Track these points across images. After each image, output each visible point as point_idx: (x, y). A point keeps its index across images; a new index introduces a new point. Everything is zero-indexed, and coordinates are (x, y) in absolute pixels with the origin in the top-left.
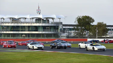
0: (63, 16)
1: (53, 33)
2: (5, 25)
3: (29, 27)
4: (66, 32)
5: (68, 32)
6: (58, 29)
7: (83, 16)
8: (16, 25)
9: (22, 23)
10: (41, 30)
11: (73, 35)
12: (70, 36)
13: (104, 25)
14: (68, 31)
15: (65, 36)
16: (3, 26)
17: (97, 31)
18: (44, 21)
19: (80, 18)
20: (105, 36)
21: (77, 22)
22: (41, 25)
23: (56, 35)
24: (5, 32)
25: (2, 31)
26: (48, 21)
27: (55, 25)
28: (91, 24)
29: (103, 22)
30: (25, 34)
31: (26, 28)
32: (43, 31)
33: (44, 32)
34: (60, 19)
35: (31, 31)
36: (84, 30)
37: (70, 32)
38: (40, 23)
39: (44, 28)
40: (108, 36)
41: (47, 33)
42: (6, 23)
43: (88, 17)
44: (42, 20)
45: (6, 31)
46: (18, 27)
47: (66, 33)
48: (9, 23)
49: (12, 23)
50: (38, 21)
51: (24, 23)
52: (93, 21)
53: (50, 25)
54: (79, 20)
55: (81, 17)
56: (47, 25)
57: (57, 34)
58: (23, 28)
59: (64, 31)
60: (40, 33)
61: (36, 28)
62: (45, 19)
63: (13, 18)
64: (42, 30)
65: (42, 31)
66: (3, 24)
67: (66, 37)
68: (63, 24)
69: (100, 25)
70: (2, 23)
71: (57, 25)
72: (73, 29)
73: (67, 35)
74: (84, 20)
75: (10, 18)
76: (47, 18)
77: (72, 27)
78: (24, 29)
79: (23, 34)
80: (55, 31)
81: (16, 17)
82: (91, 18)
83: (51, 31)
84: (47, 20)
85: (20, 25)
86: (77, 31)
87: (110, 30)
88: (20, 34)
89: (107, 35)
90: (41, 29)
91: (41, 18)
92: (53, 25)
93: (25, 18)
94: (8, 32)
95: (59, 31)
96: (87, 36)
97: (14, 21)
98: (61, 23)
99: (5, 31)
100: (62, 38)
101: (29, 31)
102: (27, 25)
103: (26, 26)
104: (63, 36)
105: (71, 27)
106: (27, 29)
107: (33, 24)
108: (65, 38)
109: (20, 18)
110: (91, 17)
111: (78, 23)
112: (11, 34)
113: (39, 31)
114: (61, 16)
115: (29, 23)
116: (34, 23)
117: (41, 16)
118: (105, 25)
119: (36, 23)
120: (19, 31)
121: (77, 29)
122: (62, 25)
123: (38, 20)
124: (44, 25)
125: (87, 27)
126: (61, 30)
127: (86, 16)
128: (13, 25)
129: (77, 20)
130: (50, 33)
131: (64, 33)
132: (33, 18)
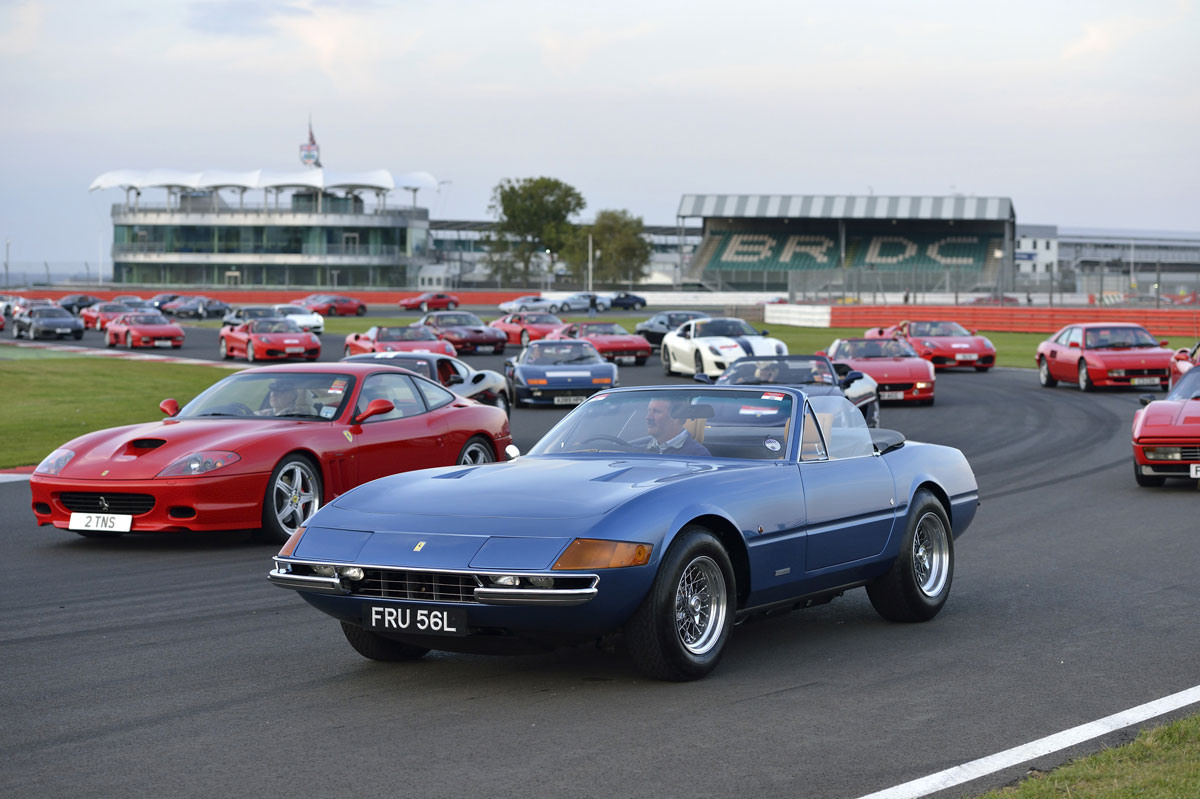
0: (432, 180)
1: (375, 261)
2: (141, 219)
3: (258, 231)
4: (448, 260)
5: (461, 261)
6: (403, 242)
7: (531, 180)
8: (193, 220)
9: (223, 210)
10: (317, 245)
11: (481, 272)
12: (467, 277)
13: (629, 224)
14: (456, 255)
15: (439, 281)
16: (131, 227)
17: (591, 252)
18: (334, 204)
19: (512, 189)
21: (500, 210)
22: (314, 220)
23: (394, 275)
24: (141, 258)
25: (132, 250)
26: (357, 200)
27: (388, 222)
28: (573, 219)
29: (624, 212)
30: (240, 267)
31: (243, 235)
32: (330, 252)
33: (331, 260)
34: (415, 190)
35: (268, 252)
36: (535, 248)
37: (467, 256)
38: (315, 211)
39: (331, 237)
41: (346, 260)
42: (146, 211)
43: (549, 185)
44: (324, 195)
45: (151, 250)
47: (446, 266)
48: (159, 211)
49: (182, 210)
50: (303, 203)
51: (232, 211)
52: (580, 203)
53: (365, 222)
54: (510, 198)
55: (522, 183)
56: (347, 220)
57: (397, 267)
58: (231, 238)
59: (438, 252)
60: (315, 260)
61: (294, 238)
62: (341, 194)
63: (183, 188)
64: (325, 245)
65: (320, 253)
66: (131, 216)
67: (447, 284)
68: (432, 218)
69: (612, 225)
70: (132, 210)
71: (399, 223)
72: (478, 245)
73: (449, 276)
74: (531, 197)
75: (169, 187)
76: (351, 188)
77: (474, 235)
78: (231, 244)
79: (227, 267)
80: (390, 253)
81: (196, 181)
82: (569, 191)
83: (367, 252)
84: (352, 199)
85: (213, 220)
86: (495, 257)
87: (664, 248)
88: (213, 265)
90: (316, 243)
91: (319, 189)
92: (376, 222)
93: (244, 189)
94: (154, 258)
95: (409, 253)
97: (189, 205)
98: (423, 214)
99: (141, 250)
100: (427, 288)
101: (257, 250)
102: (251, 220)
103: (247, 228)
104: (423, 280)
105: (465, 235)
106: (251, 244)
107: (277, 216)
108: (440, 288)
109: (217, 188)
111: (505, 212)
112: (172, 266)
113: (308, 253)
114: (424, 178)
115: (257, 212)
116: (282, 212)
117: (316, 179)
118: (638, 227)
119: (295, 210)
120: (210, 251)
121: (502, 246)
122: (426, 225)
123: (307, 197)
124: (332, 220)
125: (550, 230)
126: (421, 251)
127: (542, 179)
128: (179, 220)
129: (499, 197)
130: (362, 260)
131: (439, 261)
132: (279, 188)
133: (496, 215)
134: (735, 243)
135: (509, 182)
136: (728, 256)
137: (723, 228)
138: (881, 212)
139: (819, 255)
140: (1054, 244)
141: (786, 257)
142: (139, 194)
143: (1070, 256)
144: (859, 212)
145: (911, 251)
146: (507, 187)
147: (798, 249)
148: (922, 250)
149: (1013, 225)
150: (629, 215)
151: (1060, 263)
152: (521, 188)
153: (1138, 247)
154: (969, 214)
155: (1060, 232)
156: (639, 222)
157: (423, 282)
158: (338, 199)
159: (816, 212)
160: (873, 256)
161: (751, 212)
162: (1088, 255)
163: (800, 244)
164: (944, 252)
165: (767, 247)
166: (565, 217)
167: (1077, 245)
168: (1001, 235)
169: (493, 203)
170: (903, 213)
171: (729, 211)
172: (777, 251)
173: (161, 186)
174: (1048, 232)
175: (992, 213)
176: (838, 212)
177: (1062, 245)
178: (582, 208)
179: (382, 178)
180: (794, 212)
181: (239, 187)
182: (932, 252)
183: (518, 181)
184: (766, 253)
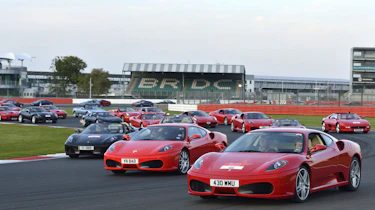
0: (29, 56)
1: (8, 87)
5: (38, 87)
6: (18, 80)
7: (67, 57)
11: (46, 91)
12: (41, 93)
13: (103, 74)
14: (37, 84)
15: (31, 94)
17: (91, 85)
19: (60, 60)
23: (15, 92)
27: (12, 72)
28: (81, 71)
34: (22, 60)
36: (67, 82)
37: (41, 85)
40: (113, 95)
47: (33, 89)
52: (85, 66)
54: (59, 64)
55: (63, 58)
57: (16, 89)
59: (30, 83)
67: (34, 96)
68: (28, 70)
69: (97, 74)
71: (17, 72)
72: (45, 81)
73: (35, 92)
74: (67, 63)
77: (46, 77)
80: (13, 84)
82: (81, 61)
83: (4, 83)
86: (53, 85)
87: (117, 83)
89: (108, 93)
92: (8, 72)
95: (20, 84)
96: (73, 94)
98: (25, 69)
100: (27, 97)
108: (32, 97)
111: (56, 68)
114: (26, 55)
118: (107, 75)
121: (56, 81)
122: (26, 73)
126: (23, 82)
127: (71, 56)
129: (54, 63)
130: (3, 87)
131: (30, 87)
133: (53, 70)
134: (143, 81)
135: (59, 57)
136: (141, 86)
137: (138, 75)
138: (197, 70)
139: (174, 86)
140: (253, 82)
141: (162, 86)
143: (258, 86)
144: (190, 70)
145: (208, 84)
146: (58, 59)
147: (166, 83)
148: (212, 85)
149: (244, 75)
150: (103, 70)
151: (255, 89)
152: (63, 60)
153: (285, 83)
154: (230, 71)
155: (255, 77)
156: (107, 73)
157: (25, 95)
159: (174, 70)
160: (194, 86)
161: (150, 70)
162: (265, 86)
163: (167, 81)
164: (219, 85)
166: (79, 71)
167: (261, 82)
168: (241, 79)
169: (52, 66)
170: (206, 71)
171: (142, 69)
172: (159, 84)
175: (238, 71)
176: (182, 70)
177: (255, 82)
178: (85, 68)
179: (11, 56)
180: (166, 70)
182: (216, 85)
184: (155, 85)
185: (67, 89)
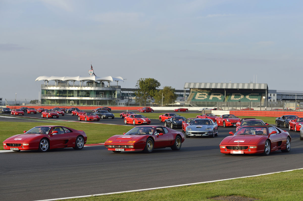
0: (122, 79)
1: (108, 99)
2: (49, 88)
3: (78, 91)
4: (125, 99)
5: (129, 99)
6: (115, 94)
7: (147, 79)
8: (62, 88)
9: (70, 86)
10: (93, 95)
11: (134, 102)
12: (130, 103)
13: (171, 90)
14: (127, 97)
15: (123, 104)
16: (46, 90)
17: (163, 97)
18: (97, 84)
19: (142, 81)
20: (172, 104)
21: (139, 86)
22: (93, 89)
24: (49, 98)
25: (46, 96)
26: (103, 84)
27: (111, 89)
28: (157, 88)
29: (170, 87)
30: (74, 100)
31: (75, 92)
32: (96, 97)
33: (97, 99)
34: (118, 81)
35: (81, 96)
38: (93, 86)
39: (97, 93)
41: (101, 99)
42: (50, 86)
43: (152, 80)
44: (95, 82)
46: (65, 91)
48: (53, 86)
51: (72, 86)
52: (159, 85)
53: (105, 89)
54: (142, 83)
55: (145, 80)
56: (101, 89)
58: (71, 93)
59: (122, 96)
60: (93, 99)
61: (88, 93)
62: (99, 82)
63: (59, 80)
64: (95, 95)
65: (94, 97)
66: (46, 87)
68: (121, 88)
69: (168, 90)
71: (114, 90)
72: (134, 95)
73: (126, 102)
74: (147, 83)
75: (56, 80)
76: (101, 81)
77: (133, 92)
78: (72, 95)
79: (71, 100)
80: (112, 97)
82: (156, 82)
83: (105, 97)
84: (101, 83)
85: (67, 88)
86: (138, 98)
88: (67, 100)
89: (175, 103)
91: (94, 81)
92: (108, 89)
93: (75, 81)
94: (52, 98)
95: (116, 97)
96: (151, 103)
97: (60, 84)
98: (119, 87)
99: (49, 96)
101: (78, 96)
102: (77, 88)
103: (76, 90)
104: (119, 104)
105: (130, 92)
106: (77, 95)
107: (83, 88)
108: (124, 106)
109: (68, 80)
110: (157, 80)
111: (140, 87)
112: (56, 100)
113: (92, 97)
115: (78, 86)
116: (84, 86)
117: (93, 79)
119: (87, 86)
120: (66, 96)
121: (139, 95)
122: (120, 90)
123: (90, 83)
124: (97, 89)
125: (151, 92)
126: (118, 95)
127: (150, 78)
128: (58, 88)
129: (139, 83)
132: (84, 81)
134: (198, 95)
135: (142, 79)
136: (196, 98)
137: (195, 91)
138: (235, 87)
139: (219, 97)
140: (276, 95)
141: (211, 98)
142: (48, 82)
143: (280, 97)
144: (229, 87)
145: (242, 97)
146: (141, 80)
147: (214, 96)
148: (245, 96)
149: (268, 90)
150: (172, 88)
151: (277, 100)
152: (144, 81)
153: (297, 95)
154: (257, 88)
155: (277, 92)
156: (174, 89)
157: (119, 105)
158: (98, 83)
159: (219, 87)
160: (232, 98)
161: (202, 87)
162: (284, 97)
163: (214, 95)
164: (250, 97)
165: (206, 96)
166: (155, 88)
167: (281, 95)
168: (265, 93)
169: (137, 85)
170: (240, 87)
171: (197, 87)
172: (209, 97)
173: (53, 80)
174: (274, 92)
175: (263, 87)
176: (224, 87)
177: (278, 95)
178: (159, 86)
179: (110, 78)
180: (213, 87)
181: (73, 80)
182: (247, 97)
183: (144, 79)
184: (206, 97)
185: (148, 100)
